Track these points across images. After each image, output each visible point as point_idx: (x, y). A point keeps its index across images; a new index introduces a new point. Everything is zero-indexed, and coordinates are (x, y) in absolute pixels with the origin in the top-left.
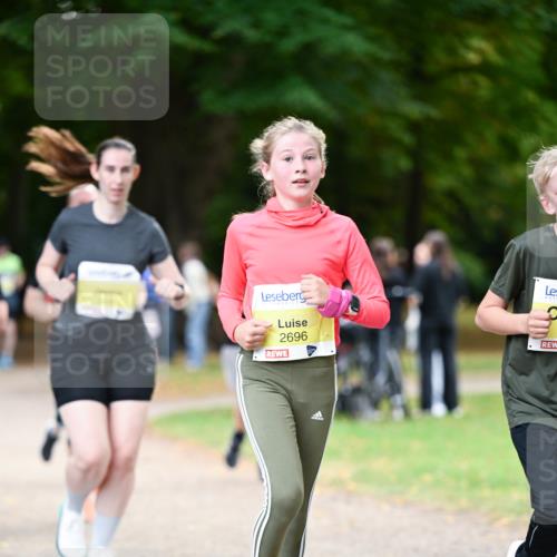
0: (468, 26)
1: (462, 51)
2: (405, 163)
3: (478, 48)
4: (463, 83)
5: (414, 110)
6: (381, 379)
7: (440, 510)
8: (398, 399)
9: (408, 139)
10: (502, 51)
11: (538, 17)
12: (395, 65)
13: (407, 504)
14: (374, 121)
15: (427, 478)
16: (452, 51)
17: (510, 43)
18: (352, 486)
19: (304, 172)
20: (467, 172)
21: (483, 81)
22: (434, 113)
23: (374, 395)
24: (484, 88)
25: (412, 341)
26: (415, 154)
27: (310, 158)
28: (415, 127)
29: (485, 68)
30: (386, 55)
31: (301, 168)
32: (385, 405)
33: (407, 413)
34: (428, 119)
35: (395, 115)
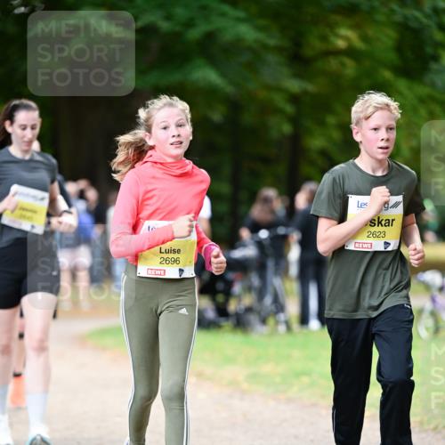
0: (338, 18)
1: (333, 39)
2: (287, 128)
3: (345, 36)
4: (333, 63)
5: (294, 85)
6: (268, 300)
7: (314, 405)
8: (282, 317)
9: (289, 109)
10: (365, 38)
11: (393, 11)
12: (279, 50)
13: (289, 400)
14: (263, 94)
15: (305, 379)
16: (324, 38)
17: (371, 32)
18: (245, 386)
19: (179, 136)
20: (336, 135)
21: (349, 63)
22: (310, 87)
23: (262, 313)
24: (350, 68)
25: (294, 270)
26: (295, 120)
27: (181, 126)
28: (295, 99)
29: (351, 52)
30: (272, 42)
31: (176, 134)
32: (271, 321)
33: (289, 328)
34: (305, 93)
35: (279, 89)
